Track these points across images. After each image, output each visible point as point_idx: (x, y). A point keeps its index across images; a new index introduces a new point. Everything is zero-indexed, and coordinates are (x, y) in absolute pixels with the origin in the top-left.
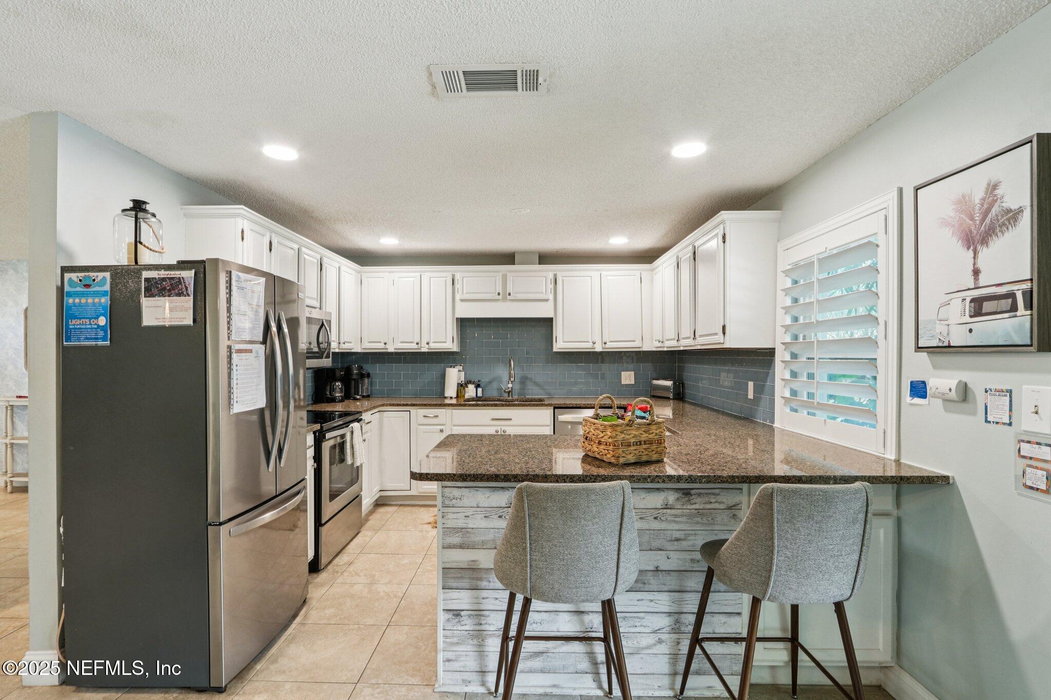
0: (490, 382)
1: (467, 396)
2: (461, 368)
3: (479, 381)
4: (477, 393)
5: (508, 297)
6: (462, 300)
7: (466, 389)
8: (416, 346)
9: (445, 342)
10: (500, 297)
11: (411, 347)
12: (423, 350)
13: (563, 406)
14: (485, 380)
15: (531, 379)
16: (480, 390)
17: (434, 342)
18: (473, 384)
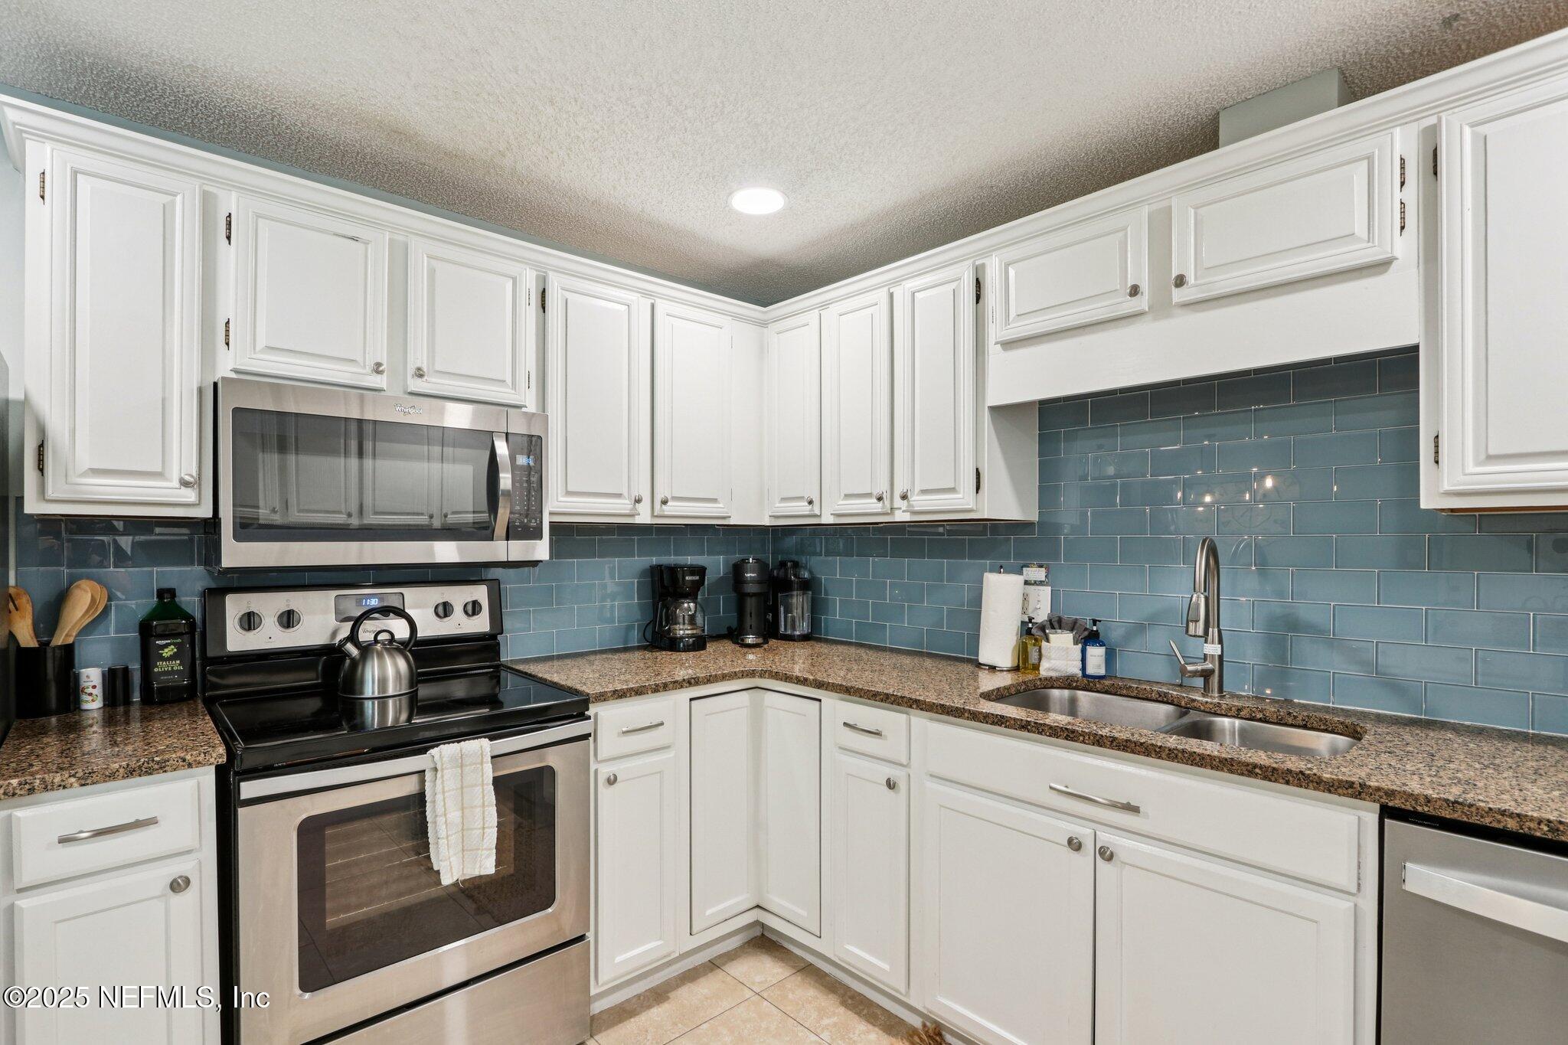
0: (1140, 628)
1: (1047, 669)
2: (1039, 574)
3: (1095, 622)
4: (1083, 660)
5: (1178, 295)
6: (1008, 345)
7: (1044, 644)
8: (877, 507)
9: (952, 490)
10: (1142, 303)
11: (866, 510)
12: (901, 516)
13: (1447, 814)
14: (1116, 622)
15: (1316, 631)
16: (1096, 654)
17: (924, 492)
18: (1072, 630)
